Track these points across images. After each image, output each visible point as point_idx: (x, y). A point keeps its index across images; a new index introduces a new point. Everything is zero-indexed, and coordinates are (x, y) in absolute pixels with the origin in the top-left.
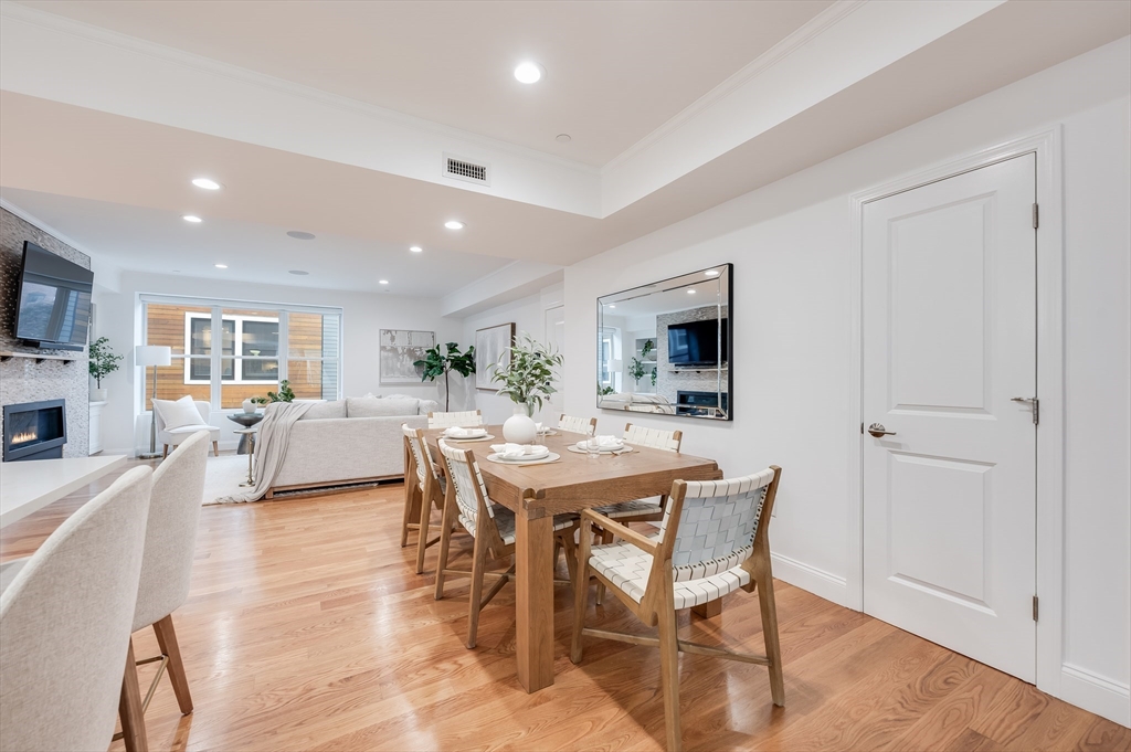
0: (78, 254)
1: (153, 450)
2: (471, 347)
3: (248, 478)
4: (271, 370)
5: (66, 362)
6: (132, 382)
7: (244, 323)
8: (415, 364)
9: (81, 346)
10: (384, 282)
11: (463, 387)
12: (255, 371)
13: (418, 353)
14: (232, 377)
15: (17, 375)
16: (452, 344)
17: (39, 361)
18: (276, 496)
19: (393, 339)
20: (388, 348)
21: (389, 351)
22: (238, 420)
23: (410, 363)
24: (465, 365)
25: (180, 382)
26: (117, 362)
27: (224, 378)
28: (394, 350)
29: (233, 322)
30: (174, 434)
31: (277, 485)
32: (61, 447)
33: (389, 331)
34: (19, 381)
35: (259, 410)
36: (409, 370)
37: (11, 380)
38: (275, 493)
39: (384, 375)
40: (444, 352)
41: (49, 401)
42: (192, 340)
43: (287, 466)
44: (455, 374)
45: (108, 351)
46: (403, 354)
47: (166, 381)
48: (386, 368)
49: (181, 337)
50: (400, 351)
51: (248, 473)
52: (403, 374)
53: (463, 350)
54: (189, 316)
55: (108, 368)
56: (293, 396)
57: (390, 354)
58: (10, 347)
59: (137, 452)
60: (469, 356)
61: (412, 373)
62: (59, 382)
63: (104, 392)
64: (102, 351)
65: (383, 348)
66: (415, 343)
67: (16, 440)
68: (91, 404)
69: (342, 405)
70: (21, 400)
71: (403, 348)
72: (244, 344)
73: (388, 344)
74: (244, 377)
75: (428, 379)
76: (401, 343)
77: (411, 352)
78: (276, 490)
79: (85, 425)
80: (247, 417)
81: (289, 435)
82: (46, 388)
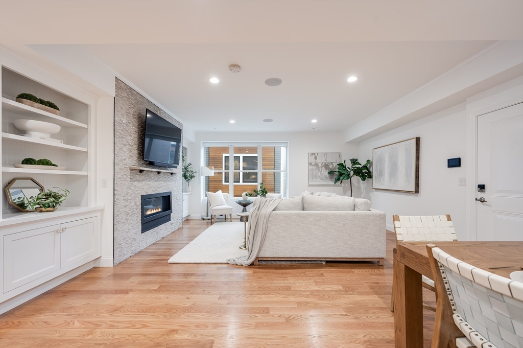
0: (177, 122)
1: (207, 216)
2: (368, 161)
3: (244, 244)
4: (254, 178)
5: (172, 174)
6: (200, 183)
7: (243, 157)
8: (329, 173)
9: (176, 165)
10: (314, 121)
11: (359, 188)
12: (247, 179)
13: (331, 166)
14: (239, 182)
15: (148, 180)
16: (354, 159)
17: (159, 173)
18: (260, 264)
19: (316, 158)
20: (313, 164)
21: (314, 165)
22: (240, 203)
23: (326, 173)
24: (364, 173)
25: (221, 183)
26: (194, 174)
27: (235, 182)
28: (316, 165)
29: (239, 157)
30: (214, 210)
31: (260, 256)
32: (170, 214)
33: (314, 154)
34: (149, 183)
35: (250, 199)
36: (325, 177)
37: (145, 182)
38: (259, 261)
39: (311, 180)
40: (349, 165)
41: (164, 193)
42: (225, 166)
43: (266, 243)
44: (356, 179)
45: (192, 169)
46: (322, 167)
47: (215, 183)
48: (311, 176)
49: (221, 165)
50: (320, 165)
51: (244, 240)
52: (322, 179)
53: (363, 162)
54: (224, 155)
55: (192, 177)
56: (266, 193)
57: (314, 167)
58: (144, 165)
59: (202, 216)
60: (365, 167)
61: (327, 179)
62: (168, 183)
63: (190, 188)
64: (189, 169)
65: (310, 164)
66: (329, 160)
67: (149, 213)
68: (183, 194)
69: (300, 201)
70: (150, 192)
71: (322, 164)
72: (243, 167)
73: (313, 160)
74: (243, 182)
75: (339, 183)
76: (321, 160)
77: (326, 166)
78: (260, 259)
79: (181, 204)
80: (244, 202)
81: (267, 222)
82: (162, 186)
